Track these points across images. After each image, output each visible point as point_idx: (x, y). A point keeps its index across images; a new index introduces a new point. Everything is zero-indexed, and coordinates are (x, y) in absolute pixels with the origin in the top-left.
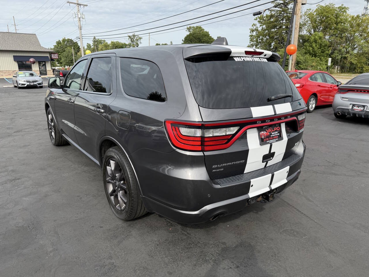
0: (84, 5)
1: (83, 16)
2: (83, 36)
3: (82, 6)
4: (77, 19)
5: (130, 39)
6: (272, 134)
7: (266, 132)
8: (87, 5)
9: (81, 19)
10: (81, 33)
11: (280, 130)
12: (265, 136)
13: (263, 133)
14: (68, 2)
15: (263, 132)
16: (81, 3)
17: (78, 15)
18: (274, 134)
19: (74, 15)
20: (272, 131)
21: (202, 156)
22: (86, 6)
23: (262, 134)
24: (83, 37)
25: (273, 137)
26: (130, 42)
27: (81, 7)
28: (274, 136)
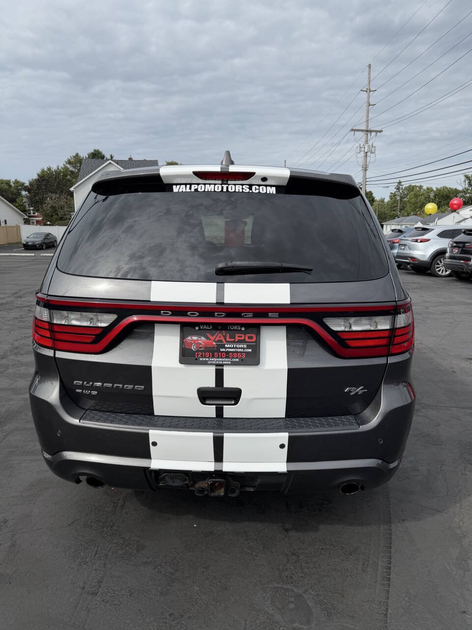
0: (377, 132)
1: (373, 149)
2: (367, 180)
3: (373, 134)
4: (362, 154)
5: (467, 182)
6: (226, 346)
7: (207, 338)
8: (382, 131)
9: (369, 154)
10: (365, 175)
11: (255, 342)
12: (201, 348)
13: (197, 340)
14: (352, 130)
15: (195, 338)
16: (372, 129)
17: (364, 148)
18: (233, 348)
19: (359, 148)
20: (228, 339)
21: (52, 357)
22: (380, 131)
23: (195, 341)
24: (367, 183)
25: (227, 353)
26: (467, 186)
27: (372, 136)
28: (233, 352)
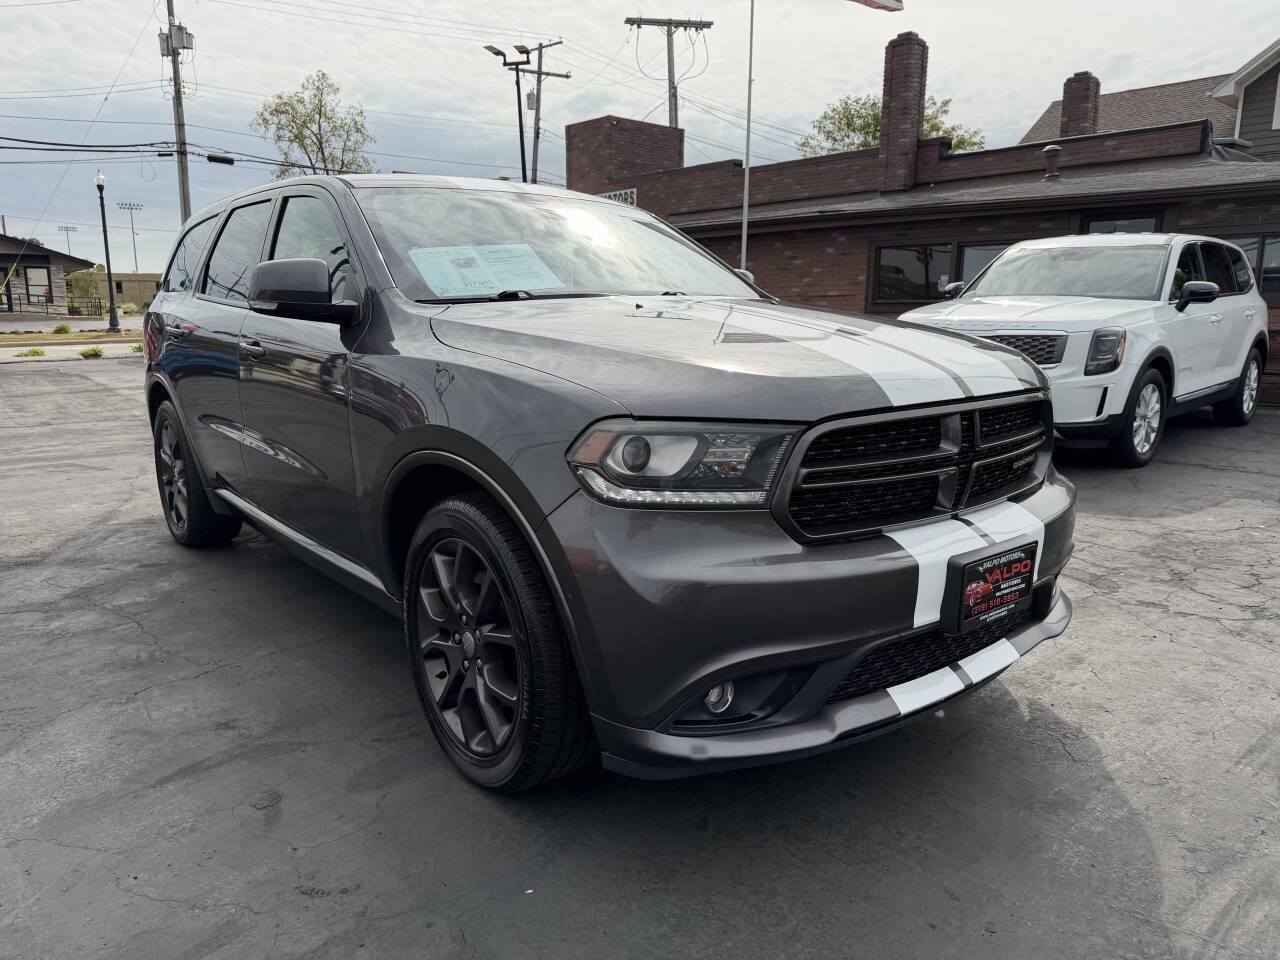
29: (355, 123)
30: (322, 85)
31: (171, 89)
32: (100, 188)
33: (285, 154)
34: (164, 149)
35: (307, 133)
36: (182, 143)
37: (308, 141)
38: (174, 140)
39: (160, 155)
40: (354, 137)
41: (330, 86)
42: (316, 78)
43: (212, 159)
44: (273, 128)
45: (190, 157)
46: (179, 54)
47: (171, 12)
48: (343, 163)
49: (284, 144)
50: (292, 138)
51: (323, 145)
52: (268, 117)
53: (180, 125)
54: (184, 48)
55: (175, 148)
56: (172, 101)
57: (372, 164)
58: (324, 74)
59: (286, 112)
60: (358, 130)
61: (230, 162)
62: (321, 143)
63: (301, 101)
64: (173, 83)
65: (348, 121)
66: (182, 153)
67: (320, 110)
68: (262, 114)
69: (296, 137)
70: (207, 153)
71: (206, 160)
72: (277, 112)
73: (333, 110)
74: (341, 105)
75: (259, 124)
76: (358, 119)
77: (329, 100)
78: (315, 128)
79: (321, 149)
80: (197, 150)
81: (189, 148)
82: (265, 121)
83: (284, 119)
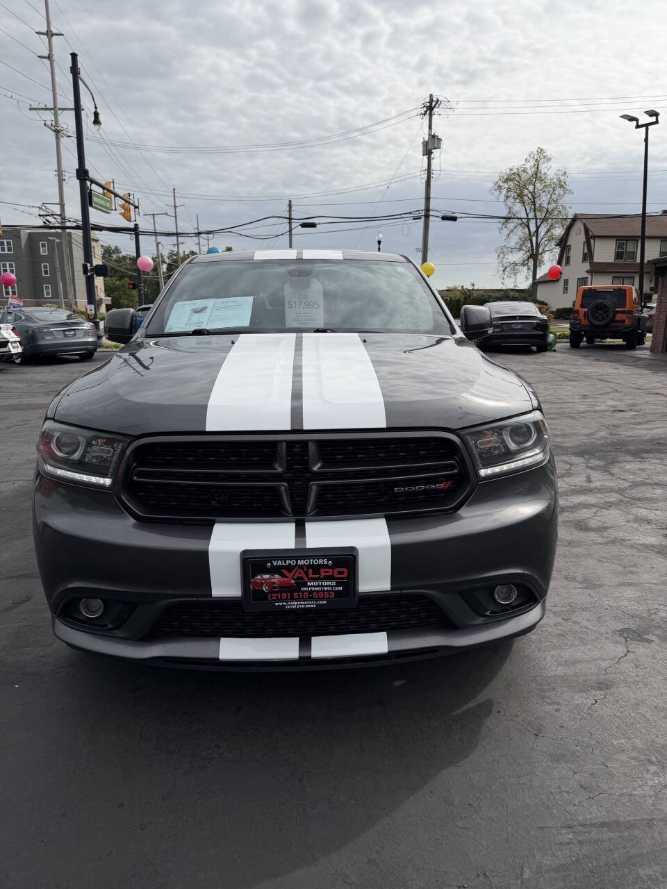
29: (560, 182)
30: (540, 156)
31: (425, 176)
32: (379, 242)
33: (509, 208)
34: (417, 215)
35: (526, 192)
36: (427, 210)
37: (526, 198)
38: (423, 208)
39: (414, 219)
40: (559, 191)
41: (545, 157)
42: (536, 154)
43: (444, 218)
44: (504, 192)
45: (431, 218)
46: (432, 153)
47: (430, 127)
48: (547, 210)
49: (511, 201)
50: (516, 197)
51: (536, 200)
52: (501, 184)
53: (428, 198)
54: (435, 148)
55: (423, 214)
56: (424, 184)
57: (568, 209)
58: (542, 150)
59: (514, 179)
60: (561, 186)
61: (454, 219)
62: (534, 199)
63: (524, 171)
64: (426, 172)
65: (555, 180)
66: (427, 216)
67: (536, 175)
68: (497, 183)
69: (519, 195)
70: (441, 215)
71: (440, 219)
72: (506, 181)
73: (545, 174)
74: (550, 171)
75: (496, 190)
76: (562, 178)
77: (543, 168)
78: (531, 188)
79: (534, 203)
80: (435, 213)
81: (431, 213)
82: (500, 187)
83: (511, 184)
